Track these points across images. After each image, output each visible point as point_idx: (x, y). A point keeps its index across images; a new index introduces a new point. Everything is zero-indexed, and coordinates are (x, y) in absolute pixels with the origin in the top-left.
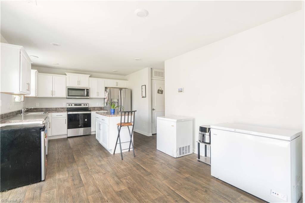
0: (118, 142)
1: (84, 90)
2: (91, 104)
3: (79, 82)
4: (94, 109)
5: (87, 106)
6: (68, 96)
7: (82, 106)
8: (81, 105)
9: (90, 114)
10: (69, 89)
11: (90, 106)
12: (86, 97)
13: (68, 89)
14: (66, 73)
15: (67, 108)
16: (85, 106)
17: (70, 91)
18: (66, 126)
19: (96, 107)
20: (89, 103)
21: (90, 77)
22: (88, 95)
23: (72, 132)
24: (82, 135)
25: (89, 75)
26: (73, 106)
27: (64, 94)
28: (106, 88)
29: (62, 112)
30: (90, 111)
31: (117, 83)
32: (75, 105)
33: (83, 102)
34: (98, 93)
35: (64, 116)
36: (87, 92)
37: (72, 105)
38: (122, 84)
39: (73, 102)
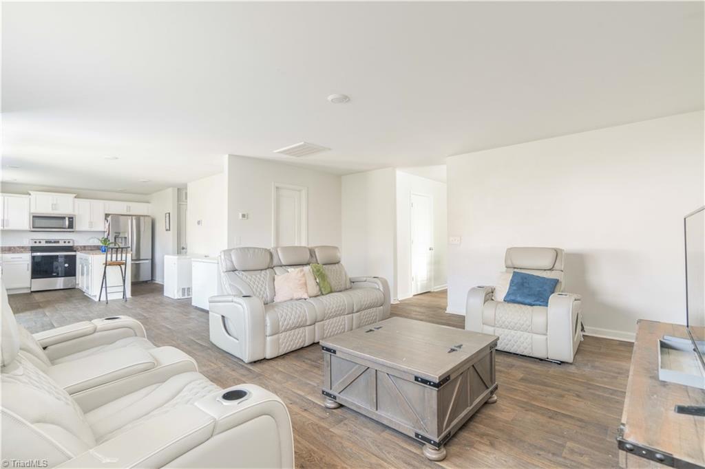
0: (104, 286)
1: (64, 218)
2: (77, 240)
3: (54, 206)
4: (84, 248)
5: (71, 244)
6: (33, 228)
7: (61, 244)
8: (58, 242)
9: (75, 256)
10: (36, 217)
11: (76, 245)
12: (69, 230)
13: (34, 217)
14: (30, 192)
15: (32, 247)
16: (67, 244)
17: (37, 221)
18: (29, 273)
19: (88, 246)
20: (74, 239)
21: (75, 197)
22: (71, 226)
23: (41, 284)
24: (62, 288)
25: (75, 195)
26: (43, 244)
27: (25, 224)
28: (107, 215)
29: (22, 252)
30: (75, 251)
31: (129, 208)
32: (46, 242)
33: (62, 238)
34: (91, 223)
35: (26, 258)
36: (69, 221)
37: (40, 242)
38: (139, 209)
39: (43, 238)
